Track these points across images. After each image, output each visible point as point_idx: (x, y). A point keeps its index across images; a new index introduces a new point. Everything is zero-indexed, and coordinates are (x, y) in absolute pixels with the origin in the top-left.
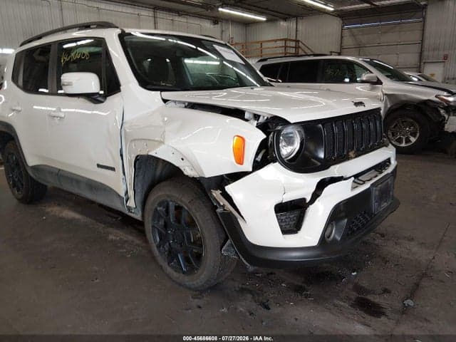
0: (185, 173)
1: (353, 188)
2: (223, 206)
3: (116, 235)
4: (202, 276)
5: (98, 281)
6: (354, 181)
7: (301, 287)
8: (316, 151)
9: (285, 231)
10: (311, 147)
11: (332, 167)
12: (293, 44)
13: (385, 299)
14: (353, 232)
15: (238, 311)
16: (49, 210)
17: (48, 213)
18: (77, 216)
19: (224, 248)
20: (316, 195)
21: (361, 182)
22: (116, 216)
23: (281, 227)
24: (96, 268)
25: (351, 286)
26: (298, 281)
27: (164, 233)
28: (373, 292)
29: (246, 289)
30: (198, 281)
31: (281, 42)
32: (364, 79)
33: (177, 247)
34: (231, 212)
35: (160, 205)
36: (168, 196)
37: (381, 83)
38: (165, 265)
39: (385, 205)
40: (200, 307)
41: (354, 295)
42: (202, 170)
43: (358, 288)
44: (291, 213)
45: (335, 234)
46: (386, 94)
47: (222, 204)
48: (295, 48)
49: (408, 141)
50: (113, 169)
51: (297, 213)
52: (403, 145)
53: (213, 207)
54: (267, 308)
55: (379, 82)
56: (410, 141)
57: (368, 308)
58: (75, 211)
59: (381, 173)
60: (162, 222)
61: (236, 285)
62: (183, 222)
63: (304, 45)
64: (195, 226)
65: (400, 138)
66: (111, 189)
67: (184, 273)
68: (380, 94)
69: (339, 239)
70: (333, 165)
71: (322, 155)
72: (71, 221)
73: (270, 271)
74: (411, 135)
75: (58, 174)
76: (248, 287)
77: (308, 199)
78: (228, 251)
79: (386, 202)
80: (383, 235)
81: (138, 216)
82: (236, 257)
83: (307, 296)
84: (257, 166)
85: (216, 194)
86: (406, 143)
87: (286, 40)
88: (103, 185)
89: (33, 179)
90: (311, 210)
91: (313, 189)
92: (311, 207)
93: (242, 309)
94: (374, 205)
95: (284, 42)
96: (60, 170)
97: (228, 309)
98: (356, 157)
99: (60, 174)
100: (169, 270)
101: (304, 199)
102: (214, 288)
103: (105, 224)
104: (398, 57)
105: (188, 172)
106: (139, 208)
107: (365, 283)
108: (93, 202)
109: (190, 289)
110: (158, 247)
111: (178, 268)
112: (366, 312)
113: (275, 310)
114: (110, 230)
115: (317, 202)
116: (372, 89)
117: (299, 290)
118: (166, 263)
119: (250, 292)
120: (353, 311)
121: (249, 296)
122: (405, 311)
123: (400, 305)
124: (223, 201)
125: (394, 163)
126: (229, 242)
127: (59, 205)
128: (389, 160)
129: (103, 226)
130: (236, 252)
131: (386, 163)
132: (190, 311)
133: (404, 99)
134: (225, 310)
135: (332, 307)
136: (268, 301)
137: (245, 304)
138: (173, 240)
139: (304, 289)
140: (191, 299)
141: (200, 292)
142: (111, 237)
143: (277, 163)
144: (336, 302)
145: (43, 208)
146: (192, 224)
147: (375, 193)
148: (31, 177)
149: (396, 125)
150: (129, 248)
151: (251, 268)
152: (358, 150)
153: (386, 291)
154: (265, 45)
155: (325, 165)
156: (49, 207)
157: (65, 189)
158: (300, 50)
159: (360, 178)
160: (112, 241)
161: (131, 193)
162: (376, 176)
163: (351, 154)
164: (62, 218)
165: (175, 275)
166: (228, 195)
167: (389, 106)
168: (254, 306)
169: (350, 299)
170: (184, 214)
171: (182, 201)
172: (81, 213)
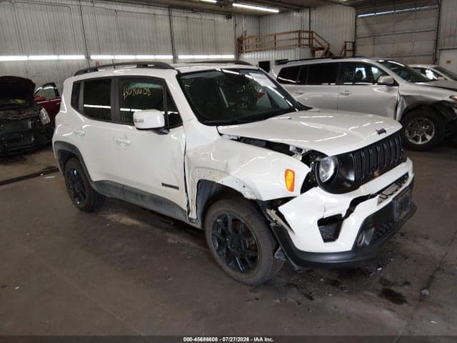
0: (245, 196)
1: (380, 203)
2: (276, 221)
3: (173, 238)
4: (258, 274)
5: (170, 279)
6: (380, 197)
7: (336, 281)
8: (347, 174)
9: (326, 240)
10: (343, 172)
11: (361, 187)
12: (307, 35)
13: (405, 289)
14: (379, 237)
15: (288, 302)
16: (109, 217)
17: (109, 220)
18: (136, 222)
19: (276, 254)
20: (350, 212)
21: (385, 197)
22: (168, 221)
23: (323, 236)
24: (167, 269)
25: (378, 279)
26: (334, 277)
27: (224, 240)
28: (395, 284)
29: (291, 284)
30: (254, 278)
31: (294, 34)
32: (381, 81)
33: (234, 251)
34: (282, 226)
35: (219, 218)
36: (227, 211)
37: (398, 85)
38: (224, 265)
39: (404, 213)
40: (257, 299)
41: (380, 287)
42: (260, 195)
43: (383, 281)
44: (330, 226)
45: (365, 241)
46: (402, 96)
47: (274, 219)
48: (309, 39)
49: (424, 139)
50: (177, 188)
51: (335, 226)
52: (420, 142)
53: (267, 222)
54: (312, 299)
55: (396, 84)
56: (426, 139)
57: (393, 297)
58: (132, 217)
59: (401, 186)
60: (220, 231)
61: (283, 281)
62: (240, 232)
63: (318, 36)
64: (251, 235)
65: (417, 136)
66: (174, 204)
67: (241, 271)
68: (396, 95)
69: (368, 243)
70: (362, 184)
71: (352, 178)
72: (132, 226)
73: (309, 269)
74: (427, 133)
75: (123, 189)
76: (293, 282)
77: (344, 215)
78: (279, 256)
79: (405, 210)
80: (402, 235)
81: (199, 226)
82: (285, 260)
83: (342, 289)
84: (305, 188)
85: (272, 213)
86: (423, 140)
87: (299, 32)
88: (167, 199)
89: (96, 192)
90: (346, 223)
91: (347, 206)
92: (346, 220)
93: (291, 300)
94: (396, 215)
95: (297, 34)
96: (124, 185)
97: (280, 300)
98: (380, 175)
99: (124, 189)
100: (228, 269)
101: (341, 215)
102: (267, 284)
103: (161, 229)
104: (413, 46)
105: (248, 195)
106: (199, 219)
107: (388, 277)
108: (145, 209)
109: (247, 284)
110: (218, 251)
111: (236, 268)
112: (391, 300)
113: (318, 300)
114: (168, 234)
115: (350, 217)
116: (389, 91)
117: (335, 284)
118: (225, 264)
119: (296, 286)
120: (381, 300)
121: (295, 290)
122: (422, 299)
123: (418, 294)
124: (275, 217)
125: (411, 176)
126: (280, 248)
127: (117, 212)
128: (407, 174)
129: (160, 231)
130: (285, 256)
131: (405, 177)
132: (250, 302)
133: (420, 100)
134: (277, 301)
135: (363, 297)
136: (311, 293)
137: (293, 296)
138: (231, 245)
139: (339, 284)
140: (249, 293)
141: (255, 287)
142: (170, 241)
143: (318, 187)
144: (367, 293)
145: (103, 216)
146: (248, 233)
147: (397, 205)
148: (93, 190)
149: (413, 124)
150: (187, 250)
151: (296, 267)
152: (381, 168)
153: (407, 283)
154: (278, 38)
155: (355, 186)
156: (109, 214)
157: (128, 201)
158: (314, 41)
159: (383, 193)
160: (172, 244)
161: (193, 207)
162: (397, 190)
163: (376, 173)
164: (123, 225)
165: (233, 273)
166: (281, 214)
167: (405, 106)
168: (300, 297)
169: (378, 290)
170: (242, 227)
171: (239, 216)
172: (137, 219)
